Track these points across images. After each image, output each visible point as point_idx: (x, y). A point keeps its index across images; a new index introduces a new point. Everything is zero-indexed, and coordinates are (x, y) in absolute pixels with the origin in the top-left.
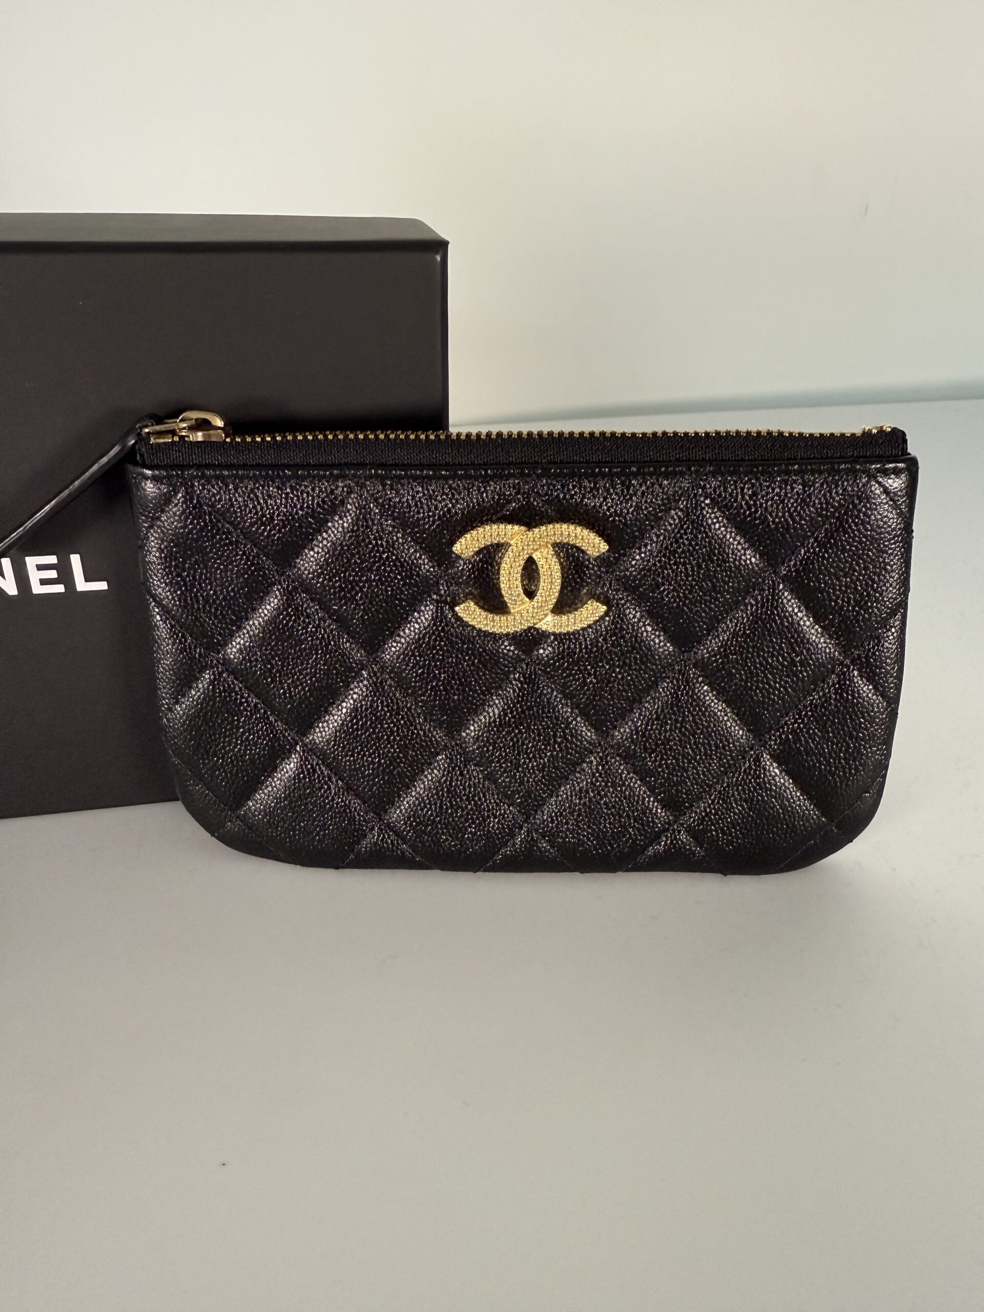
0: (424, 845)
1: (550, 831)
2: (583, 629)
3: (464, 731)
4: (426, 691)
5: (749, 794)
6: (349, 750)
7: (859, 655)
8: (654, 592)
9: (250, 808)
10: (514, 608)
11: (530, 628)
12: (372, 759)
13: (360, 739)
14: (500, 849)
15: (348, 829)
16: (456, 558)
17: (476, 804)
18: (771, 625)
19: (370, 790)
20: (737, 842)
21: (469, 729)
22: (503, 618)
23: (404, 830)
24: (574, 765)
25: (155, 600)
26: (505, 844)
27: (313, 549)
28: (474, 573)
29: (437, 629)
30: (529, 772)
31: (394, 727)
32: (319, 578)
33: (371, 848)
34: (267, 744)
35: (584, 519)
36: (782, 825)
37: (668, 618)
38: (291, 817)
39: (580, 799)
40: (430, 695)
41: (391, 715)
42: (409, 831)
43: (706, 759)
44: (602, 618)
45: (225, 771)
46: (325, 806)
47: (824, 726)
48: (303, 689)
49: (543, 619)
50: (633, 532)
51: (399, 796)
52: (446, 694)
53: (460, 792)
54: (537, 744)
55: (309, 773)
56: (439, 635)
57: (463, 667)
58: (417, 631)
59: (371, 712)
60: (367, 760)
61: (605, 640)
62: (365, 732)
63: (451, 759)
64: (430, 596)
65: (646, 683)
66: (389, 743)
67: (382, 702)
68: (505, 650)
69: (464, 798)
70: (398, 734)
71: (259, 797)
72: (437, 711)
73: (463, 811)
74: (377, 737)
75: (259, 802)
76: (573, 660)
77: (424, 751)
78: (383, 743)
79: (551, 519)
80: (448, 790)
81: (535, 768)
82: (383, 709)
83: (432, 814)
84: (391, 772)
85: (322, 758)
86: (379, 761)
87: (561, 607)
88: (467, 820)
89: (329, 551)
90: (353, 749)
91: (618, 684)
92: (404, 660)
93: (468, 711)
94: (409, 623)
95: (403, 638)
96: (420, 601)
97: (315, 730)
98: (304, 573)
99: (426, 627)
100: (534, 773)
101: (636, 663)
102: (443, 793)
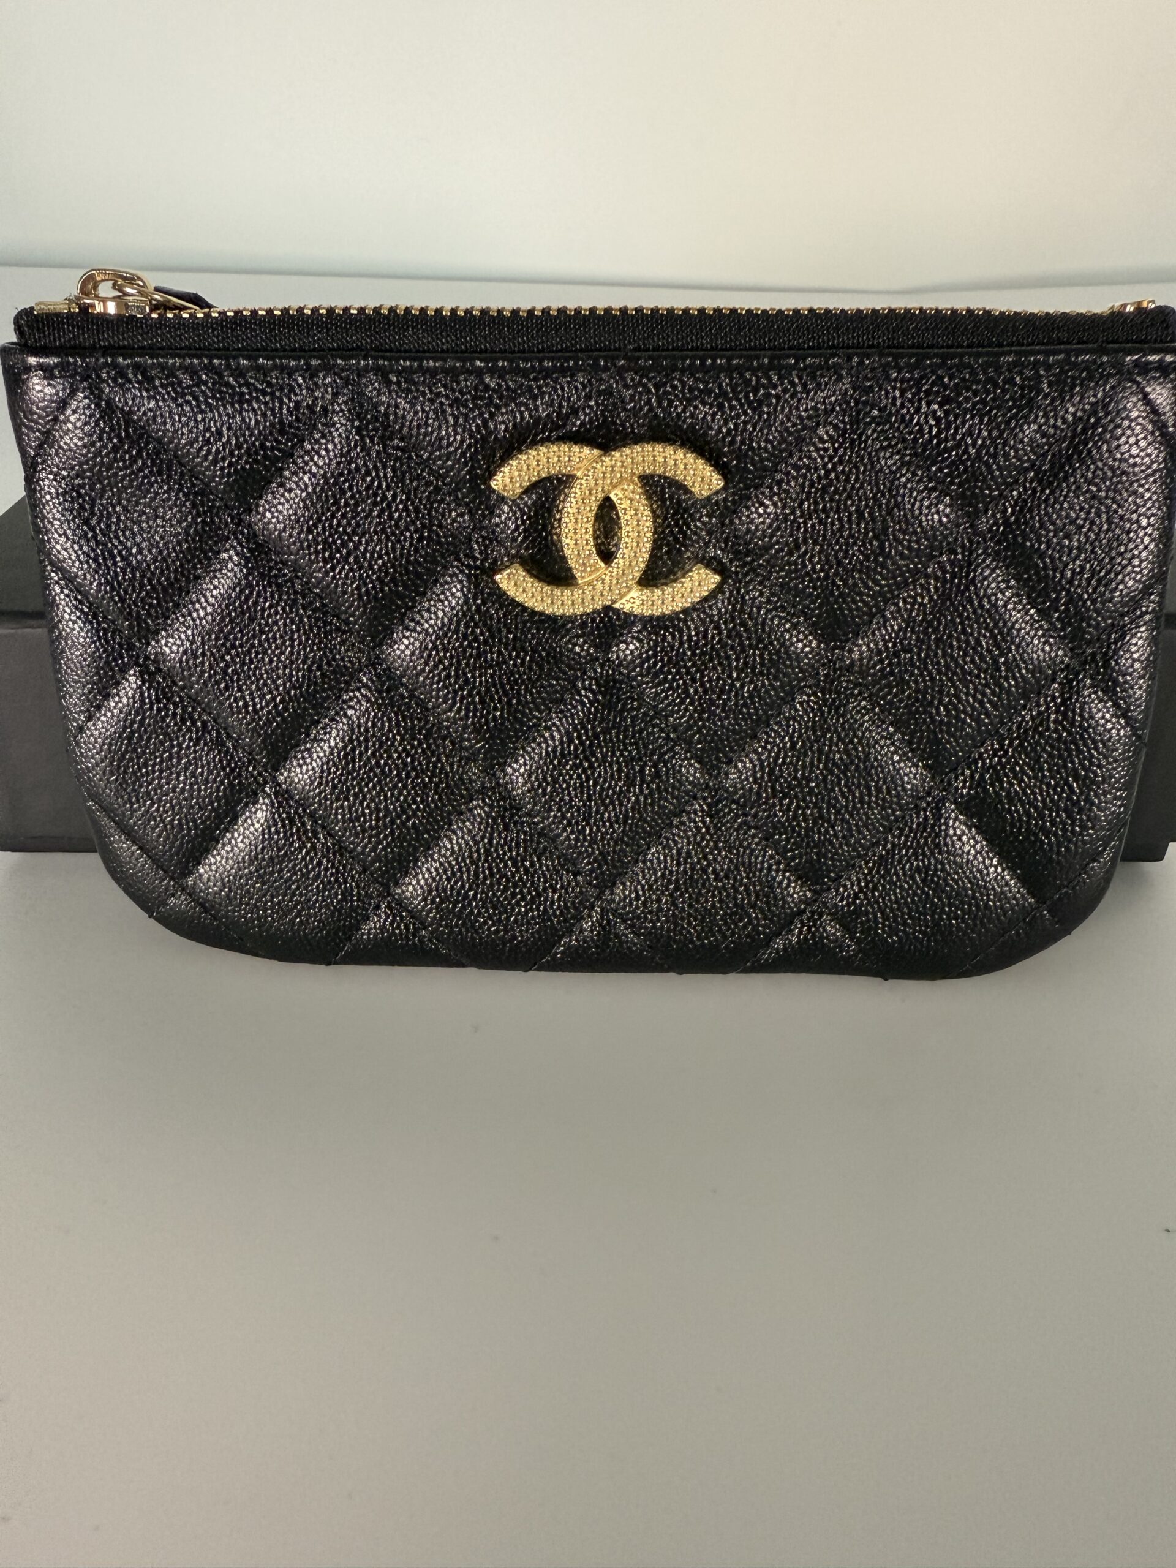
0: (451, 932)
1: (633, 912)
2: (685, 611)
3: (510, 766)
4: (454, 703)
5: (923, 861)
6: (341, 791)
7: (1094, 655)
8: (791, 554)
9: (201, 876)
10: (583, 578)
11: (607, 609)
12: (376, 804)
13: (358, 775)
14: (561, 938)
15: (342, 907)
16: (497, 500)
17: (527, 871)
18: (964, 607)
19: (374, 849)
20: (904, 931)
21: (517, 762)
22: (567, 592)
23: (423, 909)
24: (667, 819)
25: (52, 563)
26: (570, 932)
27: (282, 485)
28: (523, 522)
29: (469, 609)
30: (604, 826)
31: (407, 756)
32: (293, 528)
33: (376, 935)
34: (222, 782)
35: (688, 439)
36: (970, 905)
37: (811, 594)
38: (260, 889)
39: (678, 865)
40: (459, 710)
41: (402, 740)
42: (430, 911)
43: (862, 807)
44: (713, 594)
45: (163, 821)
46: (308, 872)
47: (1037, 761)
48: (274, 699)
49: (625, 594)
50: (762, 461)
51: (416, 861)
52: (483, 709)
53: (504, 854)
54: (616, 785)
55: (284, 826)
56: (472, 619)
57: (508, 668)
58: (440, 614)
59: (374, 735)
60: (368, 807)
61: (717, 627)
62: (365, 765)
63: (491, 807)
64: (458, 559)
65: (777, 694)
66: (400, 780)
67: (390, 720)
68: (569, 641)
69: (510, 863)
70: (414, 769)
71: (213, 860)
72: (470, 734)
73: (508, 881)
74: (383, 772)
75: (214, 867)
76: (670, 658)
77: (453, 793)
78: (391, 781)
79: (638, 440)
80: (487, 851)
81: (613, 819)
82: (390, 730)
83: (463, 887)
84: (404, 824)
85: (303, 803)
86: (386, 807)
87: (650, 578)
88: (514, 895)
89: (306, 486)
90: (348, 790)
91: (736, 695)
92: (422, 657)
93: (516, 736)
94: (429, 601)
95: (418, 623)
96: (445, 567)
97: (291, 762)
98: (270, 522)
99: (453, 608)
100: (611, 826)
101: (762, 664)
102: (479, 855)
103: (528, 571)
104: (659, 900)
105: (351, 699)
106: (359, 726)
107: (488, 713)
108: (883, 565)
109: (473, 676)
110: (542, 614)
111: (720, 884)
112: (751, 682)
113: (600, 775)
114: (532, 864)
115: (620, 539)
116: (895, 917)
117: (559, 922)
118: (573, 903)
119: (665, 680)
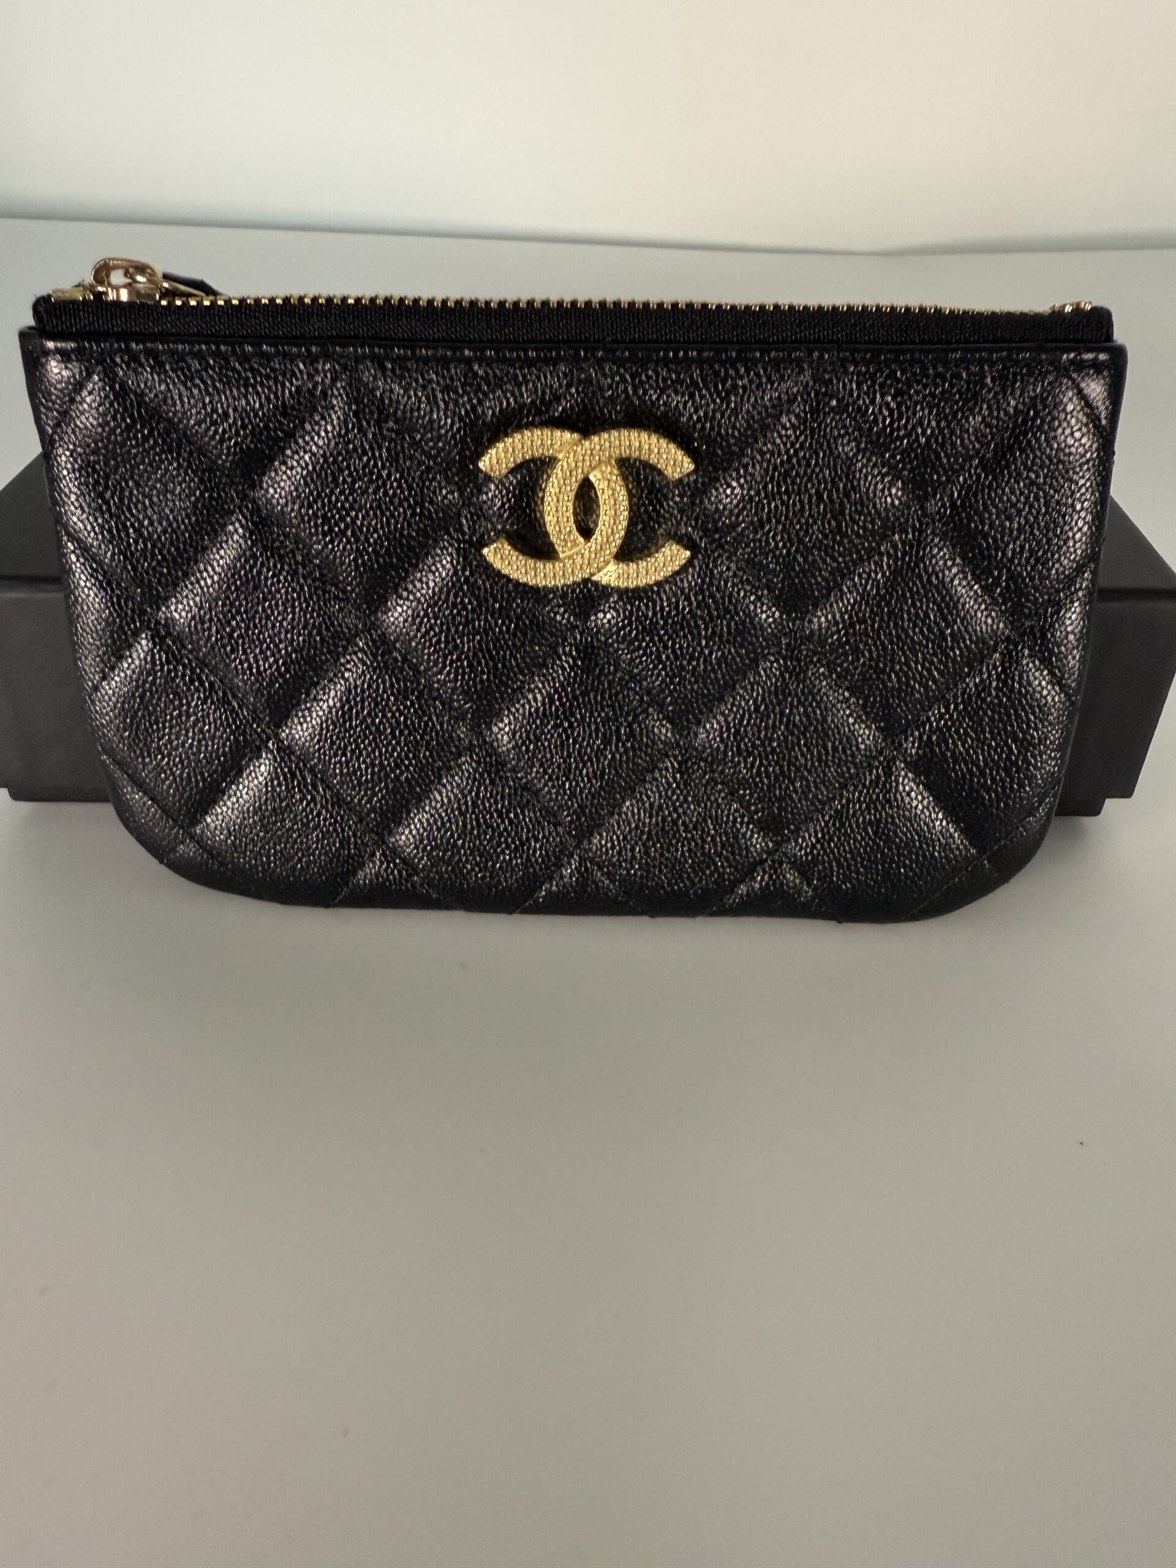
0: (441, 878)
1: (610, 860)
2: (658, 584)
3: (496, 725)
4: (444, 667)
5: (875, 815)
6: (339, 748)
7: (1032, 628)
8: (756, 532)
9: (208, 825)
10: (563, 552)
11: (586, 581)
12: (372, 760)
13: (355, 732)
14: (542, 884)
15: (340, 854)
16: (485, 479)
17: (511, 822)
18: (914, 584)
19: (369, 801)
20: (857, 879)
21: (502, 721)
22: (549, 566)
23: (415, 856)
24: (641, 776)
25: (68, 534)
26: (551, 879)
27: (284, 463)
28: (509, 500)
29: (458, 580)
30: (583, 780)
31: (400, 716)
32: (294, 503)
33: (370, 881)
34: (228, 739)
35: (662, 426)
36: (917, 855)
37: (774, 570)
38: (264, 837)
39: (651, 817)
40: (449, 673)
41: (396, 700)
42: (422, 858)
43: (820, 765)
44: (684, 569)
45: (173, 774)
46: (309, 822)
47: (980, 724)
48: (276, 661)
50: (729, 446)
51: (408, 813)
52: (471, 672)
53: (490, 806)
54: (594, 743)
55: (285, 779)
56: (461, 589)
57: (494, 634)
58: (431, 584)
59: (369, 696)
60: (364, 762)
61: (688, 598)
62: (361, 724)
63: (478, 763)
64: (449, 534)
65: (742, 660)
66: (394, 737)
67: (384, 682)
68: (551, 610)
69: (495, 815)
70: (406, 727)
71: (219, 810)
72: (458, 696)
73: (493, 831)
74: (378, 729)
75: (220, 817)
76: (644, 628)
77: (443, 749)
78: (386, 738)
79: (616, 425)
80: (474, 804)
81: (591, 775)
82: (384, 691)
83: (452, 836)
84: (397, 778)
85: (304, 758)
86: (381, 762)
87: (627, 553)
88: (499, 844)
89: (307, 465)
90: (346, 746)
91: (705, 662)
92: (414, 624)
93: (502, 697)
94: (421, 572)
95: (411, 592)
96: (436, 541)
97: (293, 721)
98: (273, 497)
99: (443, 579)
100: (589, 781)
101: (729, 633)
102: (467, 807)
103: (515, 546)
104: (633, 850)
105: (348, 662)
106: (356, 687)
107: (476, 676)
108: (840, 544)
109: (462, 642)
110: (525, 585)
111: (689, 835)
112: (719, 649)
113: (579, 734)
114: (516, 815)
115: (598, 516)
116: (849, 866)
117: (541, 869)
118: (554, 851)
119: (640, 647)
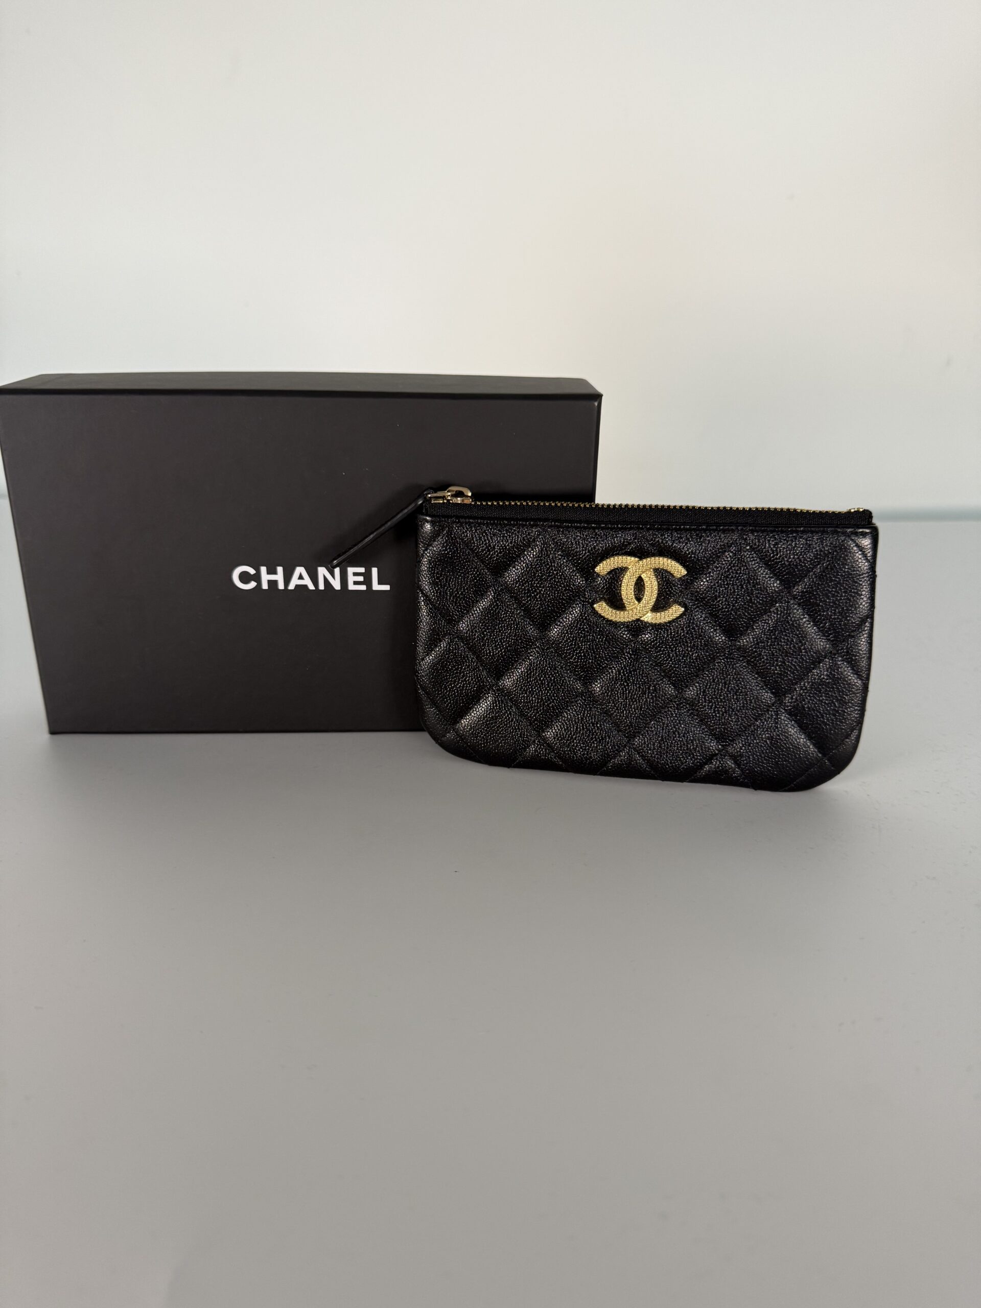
0: (564, 754)
1: (643, 749)
2: (670, 622)
3: (594, 683)
5: (771, 734)
6: (524, 690)
7: (842, 647)
8: (714, 601)
9: (462, 724)
11: (638, 620)
13: (532, 683)
14: (611, 760)
16: (596, 576)
18: (786, 625)
19: (535, 715)
20: (763, 766)
21: (597, 682)
22: (622, 613)
23: (553, 743)
24: (659, 710)
25: (422, 593)
26: (615, 757)
27: (514, 567)
28: (606, 585)
29: (582, 618)
30: (632, 710)
31: (552, 677)
32: (517, 584)
33: (532, 754)
34: (476, 684)
35: (673, 556)
36: (792, 756)
37: (722, 618)
38: (487, 730)
39: (663, 729)
40: (575, 659)
41: (551, 670)
42: (556, 744)
44: (681, 616)
45: (450, 699)
48: (501, 650)
49: (645, 614)
50: (702, 564)
51: (552, 722)
52: (585, 658)
55: (499, 703)
56: (583, 622)
57: (596, 642)
58: (570, 619)
59: (539, 667)
60: (534, 697)
61: (683, 629)
62: (535, 680)
63: (585, 700)
64: (580, 599)
65: (707, 658)
66: (548, 687)
67: (546, 662)
68: (622, 633)
69: (591, 725)
70: (554, 682)
71: (468, 717)
72: (578, 669)
73: (590, 732)
74: (542, 683)
75: (468, 720)
76: (663, 641)
77: (569, 694)
78: (545, 687)
79: (654, 555)
80: (582, 719)
81: (636, 708)
82: (546, 666)
83: (571, 734)
84: (548, 705)
85: (509, 693)
86: (542, 697)
87: (657, 608)
88: (592, 739)
89: (524, 568)
90: (527, 690)
91: (690, 658)
92: (562, 636)
93: (597, 671)
94: (566, 614)
95: (561, 623)
96: (574, 601)
97: (505, 677)
98: (508, 581)
99: (576, 617)
100: (635, 711)
101: (701, 646)
102: (579, 720)
103: (607, 604)
104: (654, 745)
105: (532, 652)
106: (534, 663)
107: (587, 661)
108: (752, 607)
109: (582, 645)
110: (611, 621)
111: (681, 739)
112: (696, 653)
113: (631, 689)
114: (600, 725)
115: (644, 592)
116: (758, 759)
117: (610, 752)
118: (617, 744)
119: (660, 650)
